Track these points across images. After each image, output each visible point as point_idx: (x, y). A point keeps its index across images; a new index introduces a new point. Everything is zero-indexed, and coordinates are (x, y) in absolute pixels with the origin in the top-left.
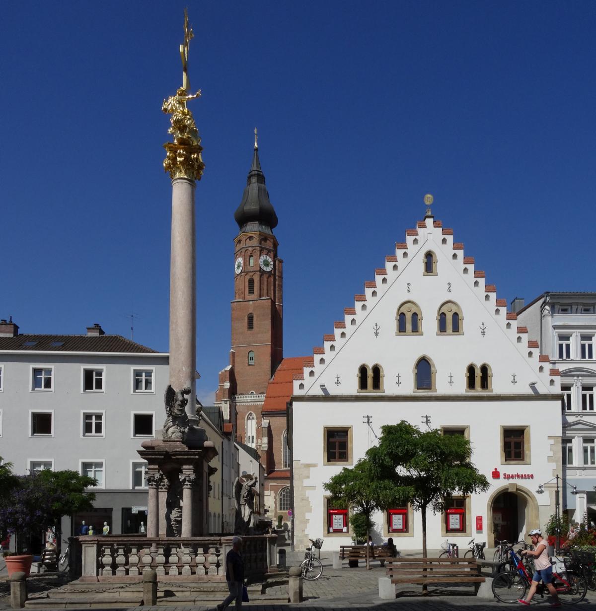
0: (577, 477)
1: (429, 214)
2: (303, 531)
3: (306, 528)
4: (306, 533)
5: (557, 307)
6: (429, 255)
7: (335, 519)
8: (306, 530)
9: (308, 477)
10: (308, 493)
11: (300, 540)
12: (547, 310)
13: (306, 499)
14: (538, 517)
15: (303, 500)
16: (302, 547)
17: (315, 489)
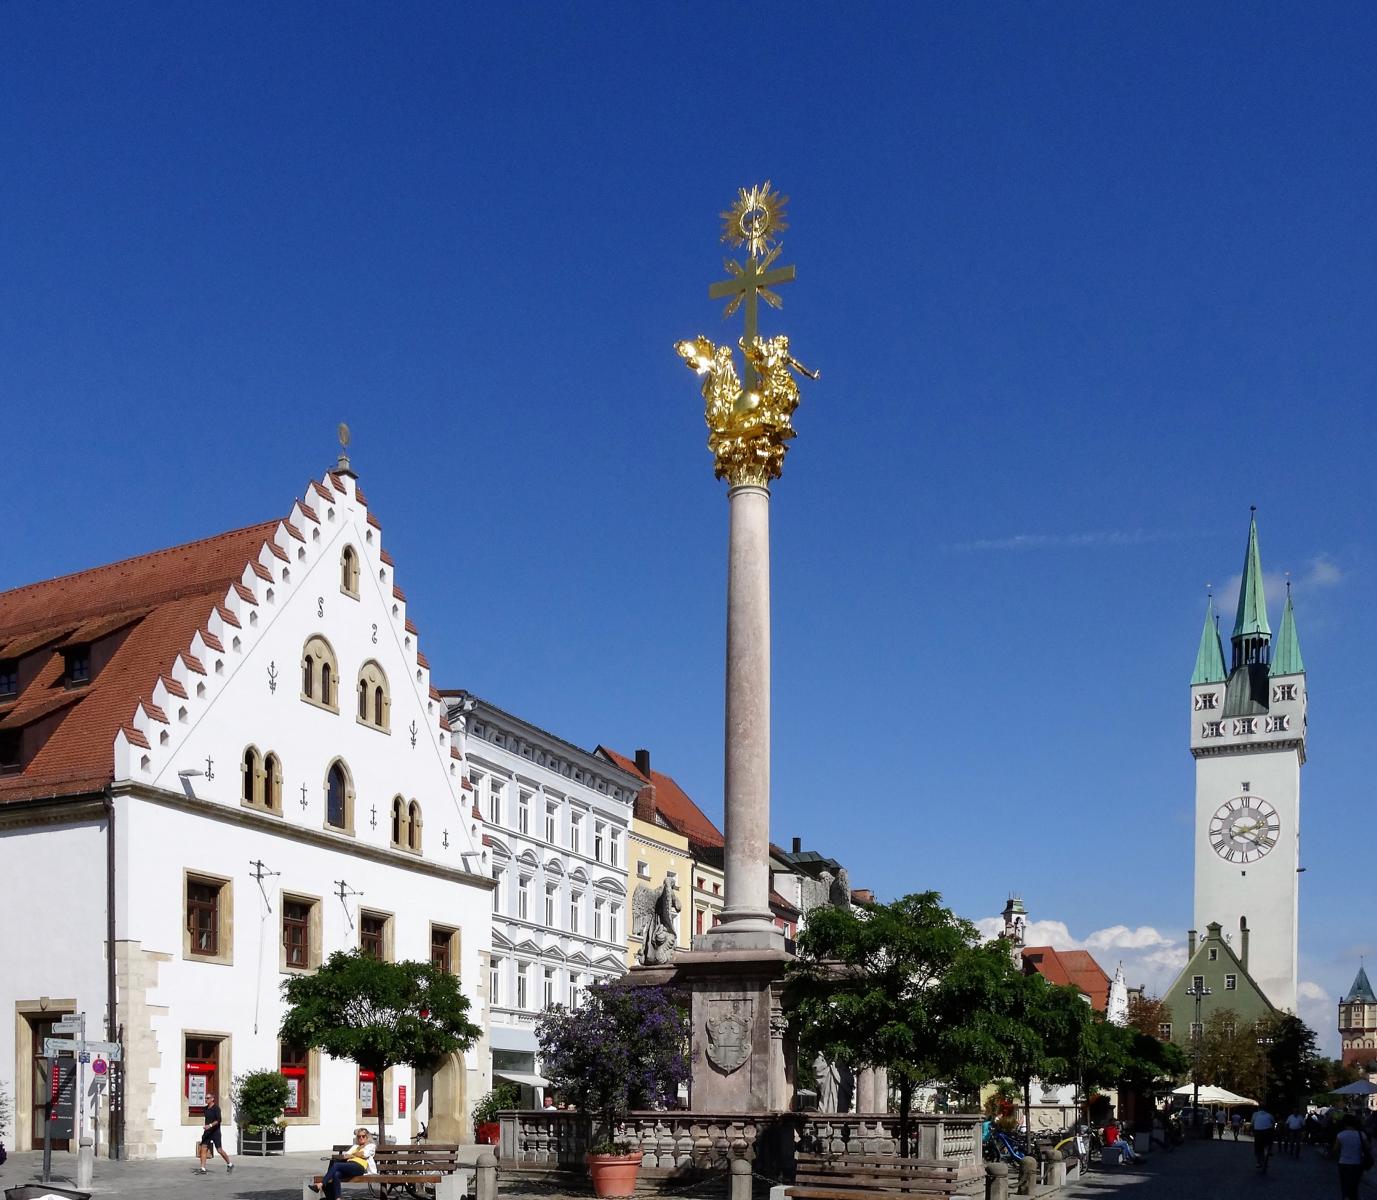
0: (504, 1025)
1: (346, 466)
2: (145, 1110)
3: (149, 1103)
4: (150, 1115)
5: (474, 723)
6: (348, 553)
7: (194, 1085)
8: (149, 1108)
9: (155, 984)
10: (155, 1022)
11: (137, 1132)
12: (462, 723)
13: (149, 1035)
14: (463, 1089)
15: (144, 1036)
16: (143, 1149)
17: (166, 1014)
